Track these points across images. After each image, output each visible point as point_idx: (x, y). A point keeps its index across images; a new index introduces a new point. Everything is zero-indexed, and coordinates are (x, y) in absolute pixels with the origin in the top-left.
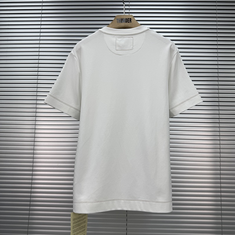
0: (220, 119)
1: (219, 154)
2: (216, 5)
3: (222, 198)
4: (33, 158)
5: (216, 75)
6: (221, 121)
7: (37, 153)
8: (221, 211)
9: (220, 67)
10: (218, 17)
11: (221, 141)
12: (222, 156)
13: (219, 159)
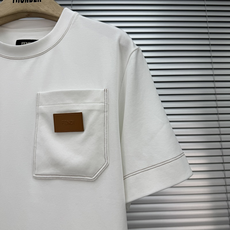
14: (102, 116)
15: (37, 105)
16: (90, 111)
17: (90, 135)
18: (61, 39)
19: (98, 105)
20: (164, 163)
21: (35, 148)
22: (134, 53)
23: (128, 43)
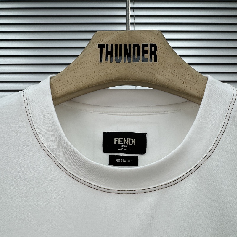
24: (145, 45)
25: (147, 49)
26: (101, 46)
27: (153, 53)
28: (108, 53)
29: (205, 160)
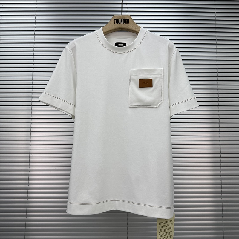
0: (220, 120)
1: (219, 155)
2: (214, 4)
3: (223, 199)
4: (29, 162)
5: (215, 74)
6: (221, 121)
7: (33, 156)
8: (222, 212)
9: (219, 66)
10: (216, 16)
11: (221, 141)
12: (222, 156)
13: (219, 159)
14: (161, 80)
15: (130, 76)
16: (156, 78)
17: (155, 88)
18: (140, 44)
19: (160, 76)
20: (187, 100)
21: (129, 95)
22: (176, 52)
23: (173, 46)
24: (126, 19)
25: (127, 20)
26: (115, 19)
27: (128, 21)
28: (117, 21)
29: (138, 46)
